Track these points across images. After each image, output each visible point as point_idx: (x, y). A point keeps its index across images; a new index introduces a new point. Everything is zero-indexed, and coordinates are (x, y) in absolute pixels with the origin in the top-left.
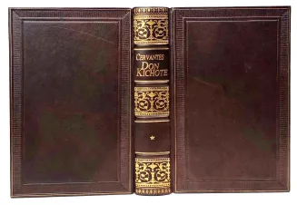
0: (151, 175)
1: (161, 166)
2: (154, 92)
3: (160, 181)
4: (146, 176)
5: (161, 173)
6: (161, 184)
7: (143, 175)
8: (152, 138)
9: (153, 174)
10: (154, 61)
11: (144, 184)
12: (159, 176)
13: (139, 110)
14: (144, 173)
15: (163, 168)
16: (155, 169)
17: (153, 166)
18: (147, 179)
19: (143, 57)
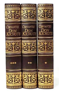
0: (45, 80)
1: (49, 76)
2: (47, 42)
3: (49, 82)
4: (43, 80)
5: (50, 79)
6: (50, 84)
7: (41, 80)
8: (46, 63)
9: (46, 79)
10: (47, 28)
11: (42, 84)
12: (49, 80)
13: (40, 50)
14: (42, 79)
15: (51, 77)
16: (47, 77)
17: (46, 76)
18: (43, 81)
19: (42, 26)
